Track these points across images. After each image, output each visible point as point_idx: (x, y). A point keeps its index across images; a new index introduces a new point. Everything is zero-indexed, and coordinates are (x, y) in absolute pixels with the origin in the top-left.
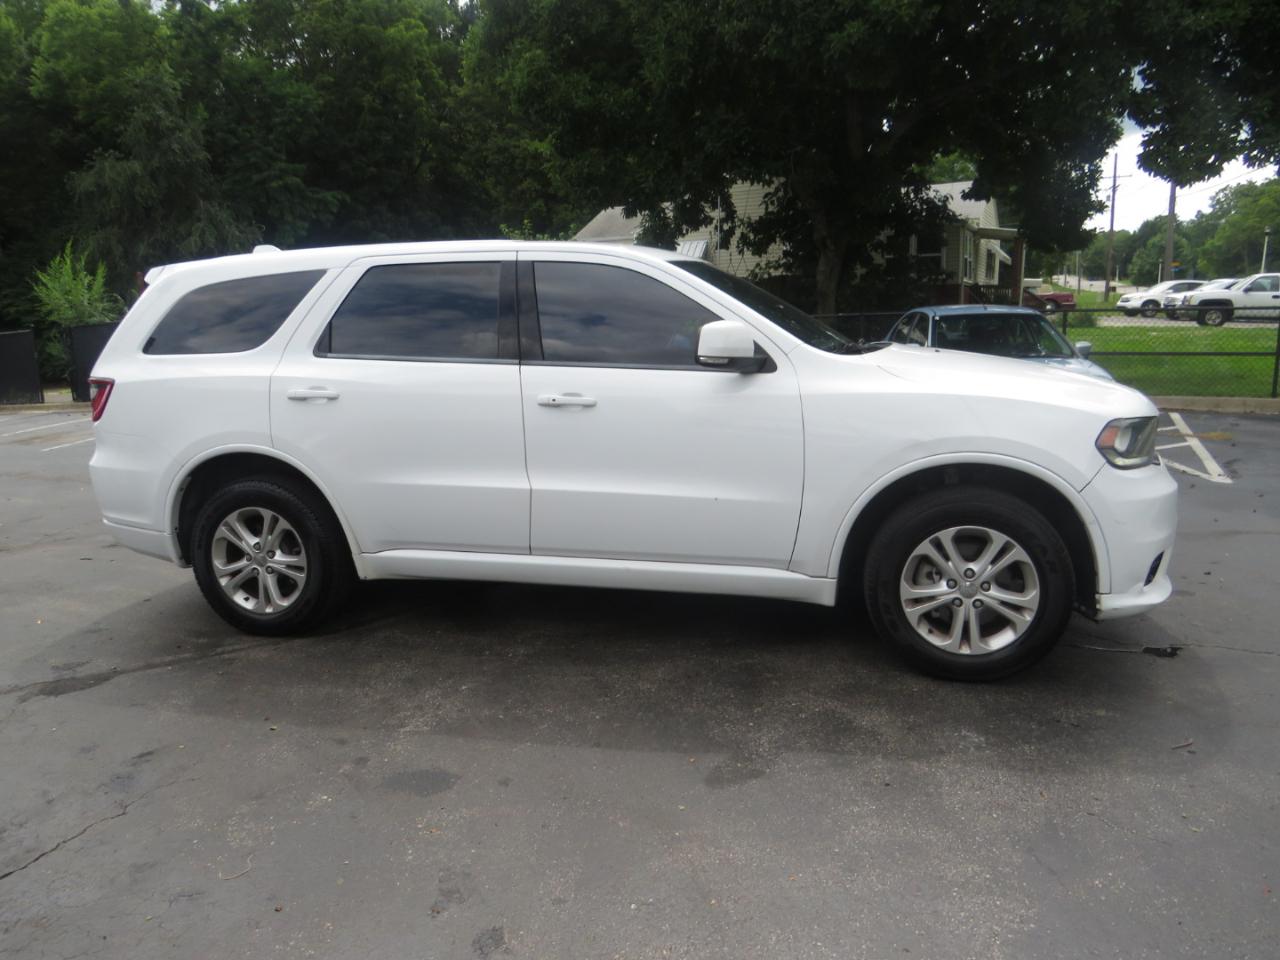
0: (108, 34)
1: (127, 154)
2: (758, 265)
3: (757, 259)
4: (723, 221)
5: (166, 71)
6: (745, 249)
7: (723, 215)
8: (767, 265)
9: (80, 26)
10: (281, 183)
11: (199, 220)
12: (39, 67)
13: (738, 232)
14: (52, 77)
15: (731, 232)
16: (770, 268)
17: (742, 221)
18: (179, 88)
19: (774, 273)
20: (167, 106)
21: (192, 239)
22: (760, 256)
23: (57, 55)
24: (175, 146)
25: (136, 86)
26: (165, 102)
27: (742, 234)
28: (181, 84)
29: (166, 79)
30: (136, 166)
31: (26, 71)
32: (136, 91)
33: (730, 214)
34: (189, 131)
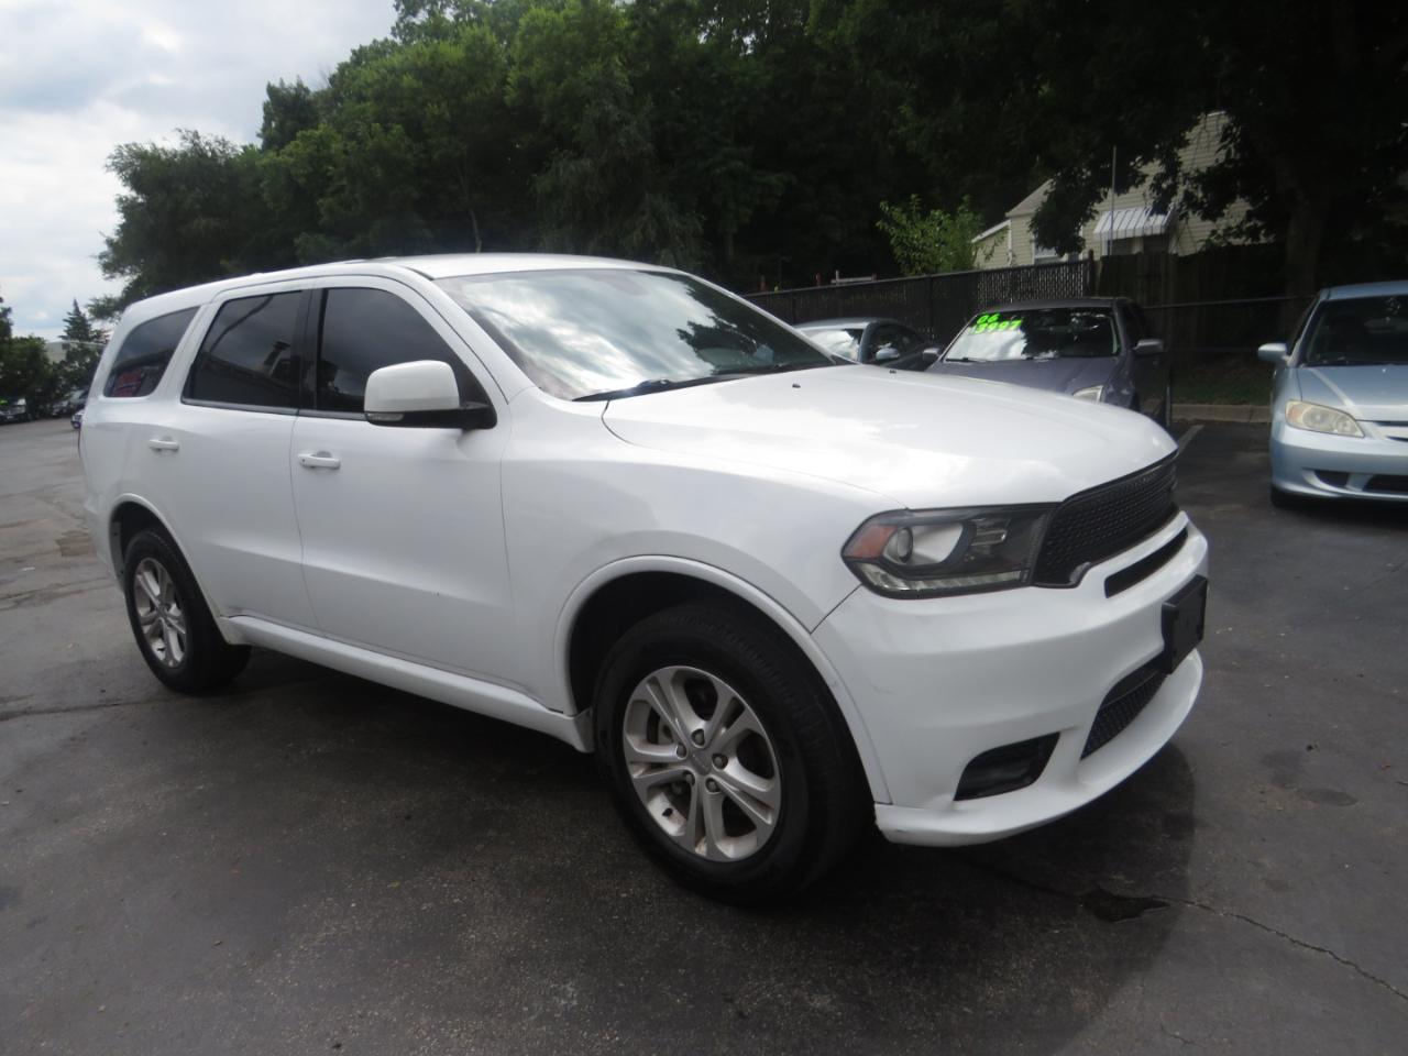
0: (569, 35)
1: (579, 151)
2: (1214, 232)
3: (1209, 225)
4: (1159, 179)
5: (616, 65)
6: (1190, 213)
7: (1162, 169)
8: (1225, 231)
9: (545, 32)
10: (724, 168)
11: (643, 213)
12: (513, 76)
13: (1181, 189)
14: (524, 85)
15: (1172, 190)
16: (1229, 235)
17: (1186, 176)
18: (627, 80)
19: (1236, 241)
20: (617, 102)
21: (635, 233)
22: (1214, 221)
23: (527, 63)
24: (622, 140)
25: (589, 84)
26: (614, 97)
27: (1186, 193)
28: (629, 77)
29: (617, 73)
30: (587, 163)
31: (504, 82)
32: (590, 88)
33: (1173, 167)
34: (635, 123)
